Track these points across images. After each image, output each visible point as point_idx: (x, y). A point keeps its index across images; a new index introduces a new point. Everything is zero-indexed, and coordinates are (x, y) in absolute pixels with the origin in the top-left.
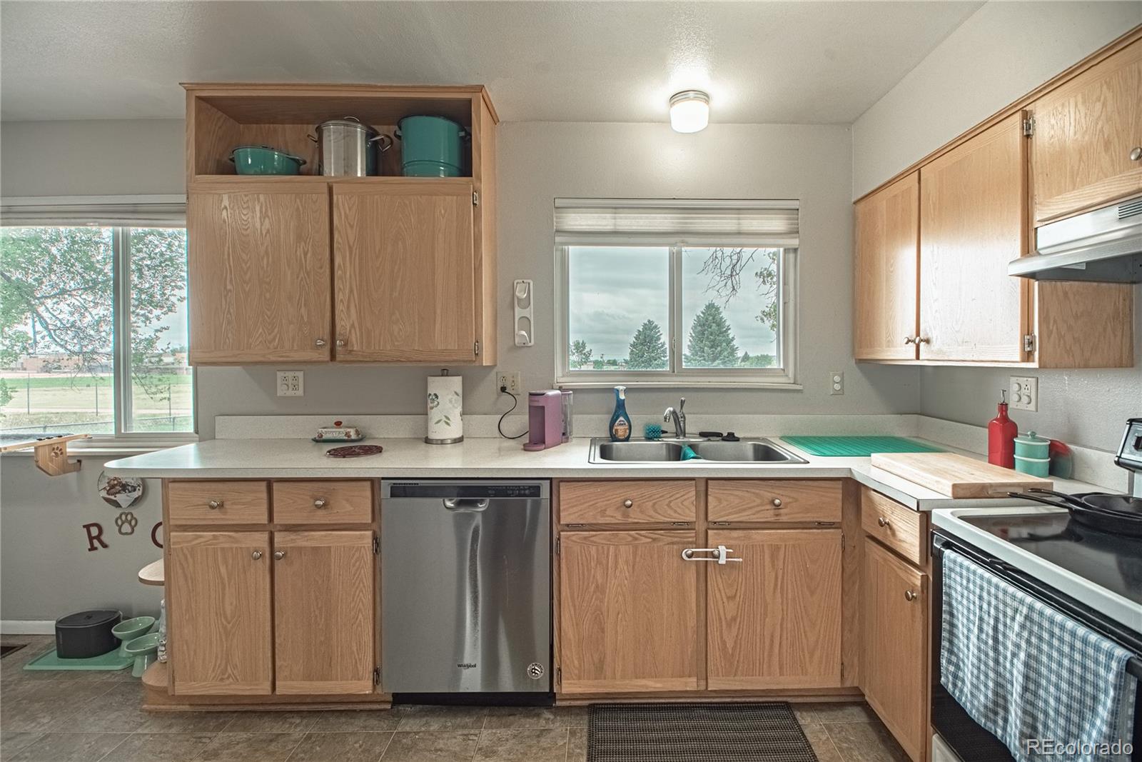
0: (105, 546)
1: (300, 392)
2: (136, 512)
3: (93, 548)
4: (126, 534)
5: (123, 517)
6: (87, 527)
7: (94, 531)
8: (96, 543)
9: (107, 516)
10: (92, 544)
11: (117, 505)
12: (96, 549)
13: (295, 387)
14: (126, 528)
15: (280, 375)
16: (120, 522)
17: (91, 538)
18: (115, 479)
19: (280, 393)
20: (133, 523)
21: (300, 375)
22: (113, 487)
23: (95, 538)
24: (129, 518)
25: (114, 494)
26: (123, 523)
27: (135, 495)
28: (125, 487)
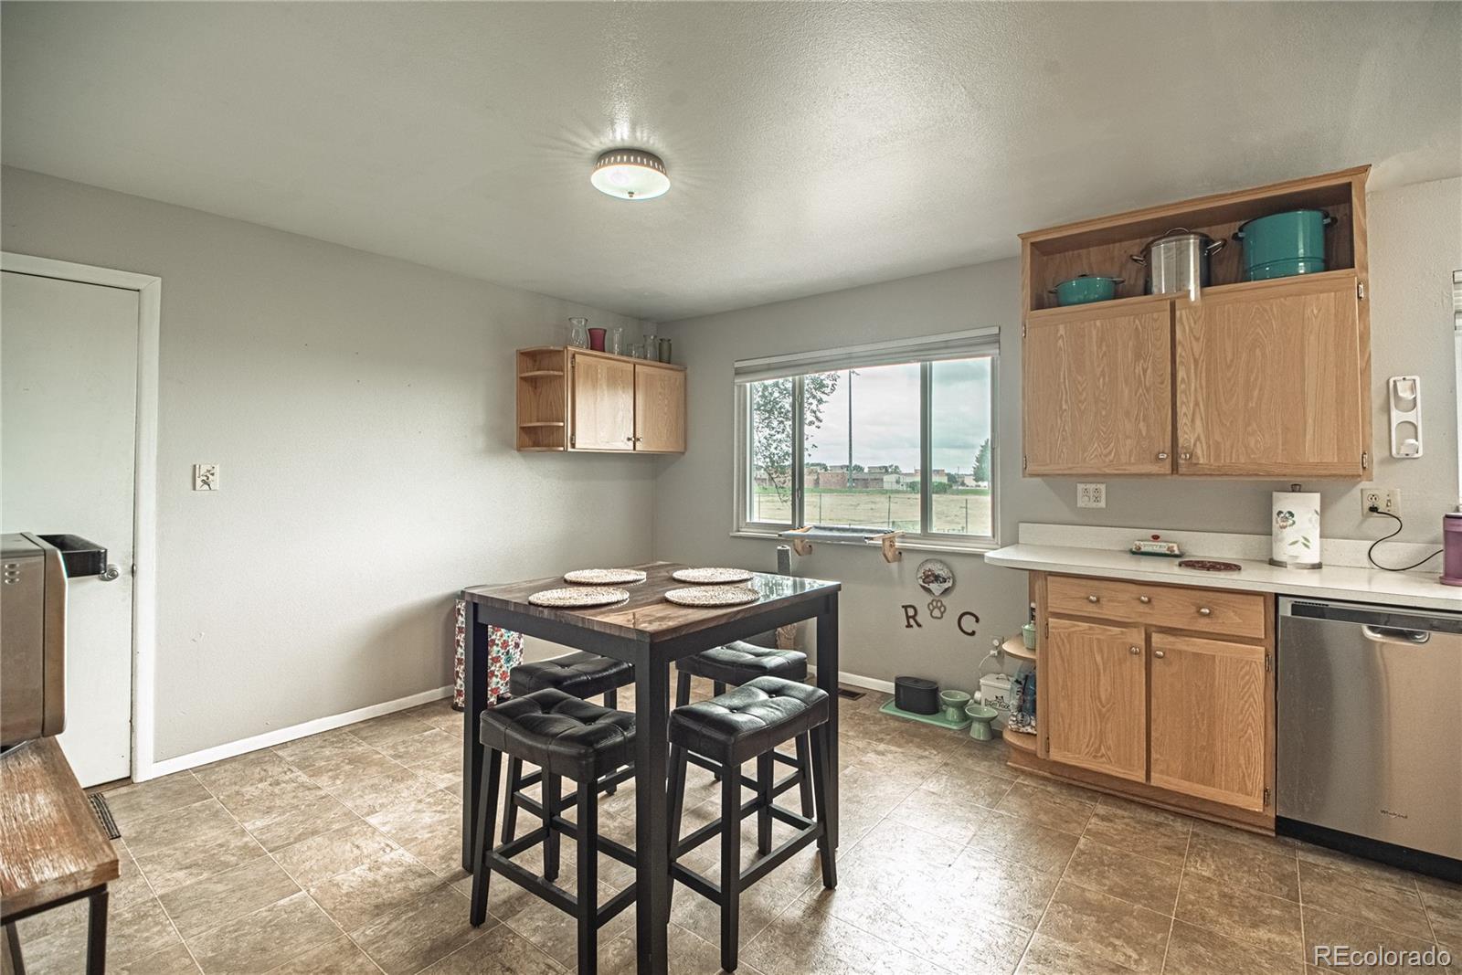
0: (919, 625)
1: (1102, 504)
2: (945, 600)
3: (909, 626)
4: (936, 618)
5: (934, 604)
6: (905, 607)
7: (911, 612)
8: (912, 621)
9: (922, 600)
10: (908, 622)
11: (928, 590)
12: (912, 626)
13: (1097, 500)
14: (937, 613)
15: (1080, 487)
16: (931, 606)
17: (908, 617)
18: (930, 570)
19: (1080, 504)
20: (942, 609)
21: (1103, 487)
22: (927, 577)
23: (911, 617)
24: (939, 604)
25: (928, 583)
26: (934, 608)
27: (946, 585)
28: (937, 578)
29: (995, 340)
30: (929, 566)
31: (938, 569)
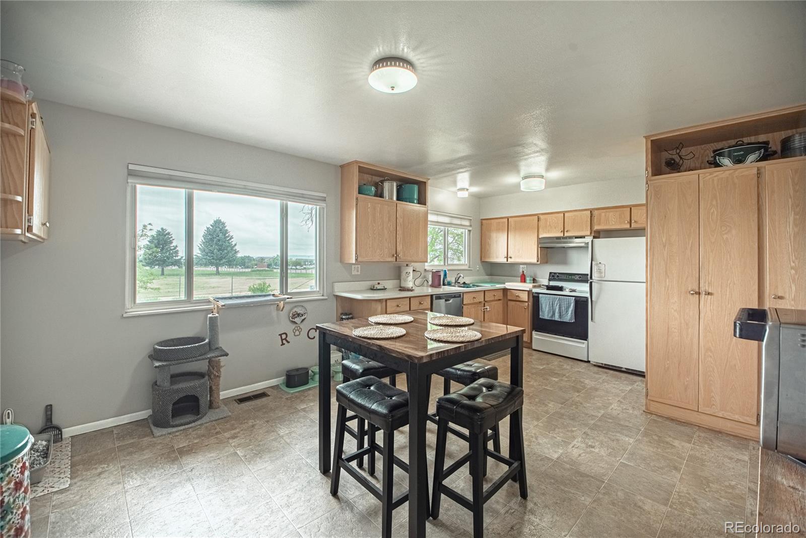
0: (288, 342)
1: (359, 273)
2: (302, 325)
3: (283, 344)
4: (297, 335)
5: (296, 328)
6: (281, 335)
7: (284, 336)
8: (284, 342)
9: (289, 328)
10: (282, 342)
11: (295, 323)
12: (284, 344)
13: (358, 271)
14: (297, 333)
15: (353, 267)
16: (294, 331)
17: (282, 340)
18: (295, 312)
19: (353, 273)
20: (300, 330)
21: (359, 267)
22: (294, 315)
23: (284, 339)
24: (298, 328)
25: (294, 319)
26: (296, 331)
27: (303, 318)
28: (299, 315)
29: (324, 200)
30: (295, 309)
31: (299, 310)
